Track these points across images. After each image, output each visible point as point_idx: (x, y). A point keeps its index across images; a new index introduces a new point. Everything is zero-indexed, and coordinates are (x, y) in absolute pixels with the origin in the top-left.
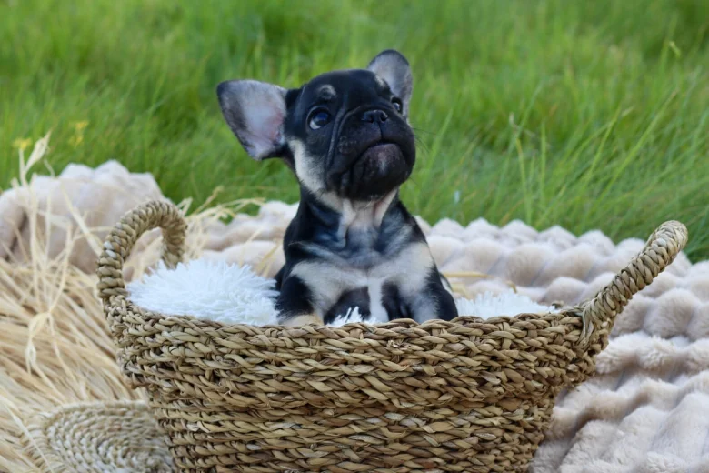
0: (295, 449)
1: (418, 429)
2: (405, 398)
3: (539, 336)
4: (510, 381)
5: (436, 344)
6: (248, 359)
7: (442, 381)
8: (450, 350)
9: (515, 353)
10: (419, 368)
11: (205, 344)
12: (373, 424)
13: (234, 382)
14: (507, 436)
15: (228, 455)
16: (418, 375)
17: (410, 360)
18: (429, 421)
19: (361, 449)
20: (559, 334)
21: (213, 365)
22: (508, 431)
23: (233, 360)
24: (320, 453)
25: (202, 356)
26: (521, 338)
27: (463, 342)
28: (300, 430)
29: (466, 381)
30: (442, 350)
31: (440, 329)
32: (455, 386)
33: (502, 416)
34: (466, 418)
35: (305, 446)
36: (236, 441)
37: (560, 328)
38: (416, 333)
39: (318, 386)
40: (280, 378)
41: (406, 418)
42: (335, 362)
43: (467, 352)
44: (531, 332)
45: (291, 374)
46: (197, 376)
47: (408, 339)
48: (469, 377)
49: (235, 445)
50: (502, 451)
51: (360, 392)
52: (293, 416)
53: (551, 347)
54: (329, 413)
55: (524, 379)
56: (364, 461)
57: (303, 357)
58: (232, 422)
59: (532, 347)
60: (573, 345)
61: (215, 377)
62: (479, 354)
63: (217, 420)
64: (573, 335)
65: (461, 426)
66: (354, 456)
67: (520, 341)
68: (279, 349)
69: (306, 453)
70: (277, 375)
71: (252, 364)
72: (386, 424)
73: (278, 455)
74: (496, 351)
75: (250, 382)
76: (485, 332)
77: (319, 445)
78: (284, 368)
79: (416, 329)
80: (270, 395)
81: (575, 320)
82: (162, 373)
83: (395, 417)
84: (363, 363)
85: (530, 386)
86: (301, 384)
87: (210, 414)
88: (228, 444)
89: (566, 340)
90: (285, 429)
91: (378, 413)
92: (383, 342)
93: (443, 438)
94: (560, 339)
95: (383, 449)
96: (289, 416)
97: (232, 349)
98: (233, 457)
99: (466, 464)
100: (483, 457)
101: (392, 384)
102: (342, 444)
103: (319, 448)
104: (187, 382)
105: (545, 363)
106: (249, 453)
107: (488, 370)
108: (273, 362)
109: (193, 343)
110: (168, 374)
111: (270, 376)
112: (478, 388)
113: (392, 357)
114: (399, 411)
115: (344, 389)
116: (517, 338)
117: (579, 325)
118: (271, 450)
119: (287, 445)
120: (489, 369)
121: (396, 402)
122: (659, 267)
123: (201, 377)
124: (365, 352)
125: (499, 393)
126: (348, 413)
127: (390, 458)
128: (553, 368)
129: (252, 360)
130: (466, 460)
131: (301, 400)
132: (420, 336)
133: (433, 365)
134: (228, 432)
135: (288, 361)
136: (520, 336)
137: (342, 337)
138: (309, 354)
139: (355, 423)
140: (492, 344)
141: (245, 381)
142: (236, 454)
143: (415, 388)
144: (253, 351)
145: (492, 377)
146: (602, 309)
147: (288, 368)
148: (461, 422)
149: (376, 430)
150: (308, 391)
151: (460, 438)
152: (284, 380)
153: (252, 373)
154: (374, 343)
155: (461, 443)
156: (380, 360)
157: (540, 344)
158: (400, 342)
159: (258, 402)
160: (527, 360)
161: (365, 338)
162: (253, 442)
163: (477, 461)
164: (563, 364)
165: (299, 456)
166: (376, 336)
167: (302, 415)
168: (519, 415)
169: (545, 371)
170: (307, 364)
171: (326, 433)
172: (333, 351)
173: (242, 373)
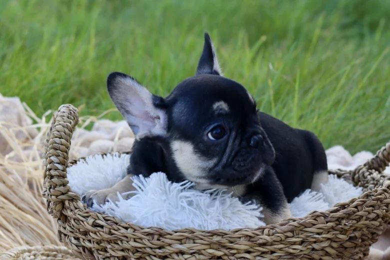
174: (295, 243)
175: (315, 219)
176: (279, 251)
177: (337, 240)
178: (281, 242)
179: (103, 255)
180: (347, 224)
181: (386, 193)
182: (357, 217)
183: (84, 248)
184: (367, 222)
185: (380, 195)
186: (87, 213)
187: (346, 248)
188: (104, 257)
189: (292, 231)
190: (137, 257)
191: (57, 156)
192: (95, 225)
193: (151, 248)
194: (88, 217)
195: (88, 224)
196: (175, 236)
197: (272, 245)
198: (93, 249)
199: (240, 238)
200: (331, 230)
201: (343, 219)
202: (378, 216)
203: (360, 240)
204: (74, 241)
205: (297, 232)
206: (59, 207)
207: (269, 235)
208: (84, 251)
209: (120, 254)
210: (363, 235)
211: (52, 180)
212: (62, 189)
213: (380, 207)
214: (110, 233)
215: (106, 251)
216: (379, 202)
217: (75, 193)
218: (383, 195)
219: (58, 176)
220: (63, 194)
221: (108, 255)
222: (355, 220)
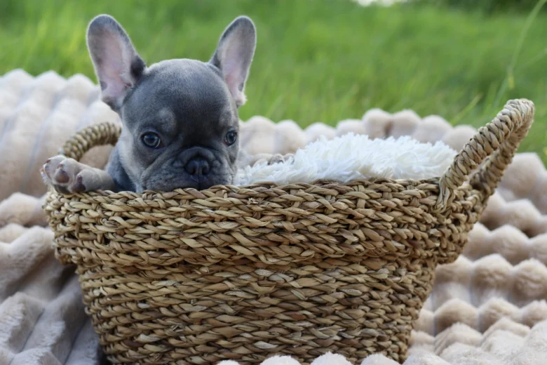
0: (178, 305)
1: (286, 284)
2: (271, 254)
3: (394, 197)
4: (368, 239)
5: (294, 202)
6: (129, 221)
7: (302, 237)
8: (307, 208)
9: (370, 212)
10: (279, 225)
11: (95, 210)
12: (244, 280)
13: (120, 242)
14: (374, 294)
15: (124, 315)
16: (280, 231)
17: (270, 216)
18: (296, 278)
19: (235, 303)
20: (414, 196)
21: (102, 229)
22: (375, 289)
23: (115, 221)
24: (199, 308)
25: (93, 221)
26: (376, 199)
27: (319, 200)
28: (180, 287)
29: (326, 237)
30: (298, 207)
31: (298, 189)
32: (316, 242)
33: (366, 274)
34: (330, 274)
35: (186, 301)
36: (130, 301)
37: (415, 191)
38: (275, 192)
39: (190, 242)
40: (157, 237)
41: (275, 273)
42: (202, 219)
43: (323, 210)
44: (386, 194)
45: (166, 232)
46: (93, 241)
48: (328, 234)
49: (129, 305)
50: (372, 309)
51: (228, 248)
52: (174, 275)
53: (407, 209)
54: (205, 270)
55: (382, 238)
56: (238, 314)
57: (175, 216)
58: (125, 284)
59: (387, 207)
60: (430, 209)
61: (106, 241)
62: (335, 212)
63: (114, 283)
64: (431, 200)
65: (327, 282)
66: (230, 310)
67: (374, 202)
68: (155, 210)
69: (187, 307)
70: (155, 234)
71: (132, 224)
72: (256, 280)
73: (164, 311)
74: (351, 209)
75: (133, 242)
76: (341, 193)
77: (198, 300)
78: (159, 227)
79: (276, 189)
80: (150, 253)
81: (433, 186)
82: (67, 242)
83: (264, 273)
84: (228, 220)
85: (391, 247)
86: (175, 241)
87: (108, 278)
88: (123, 305)
89: (422, 204)
90: (168, 286)
91: (248, 269)
92: (245, 201)
93: (310, 293)
94: (415, 201)
95: (254, 302)
96: (170, 274)
97: (115, 212)
98: (128, 316)
99: (336, 318)
100: (350, 311)
101: (256, 240)
102: (219, 299)
103: (198, 303)
104: (85, 248)
105: (405, 224)
106: (141, 311)
107: (347, 229)
108: (150, 222)
109: (86, 210)
110: (72, 242)
111: (149, 235)
112: (338, 245)
113: (252, 214)
114: (268, 267)
115: (213, 245)
116: (371, 198)
117: (437, 191)
118: (158, 307)
119: (171, 301)
120: (348, 227)
121: (262, 258)
122: (504, 133)
123: (95, 242)
124: (229, 209)
125: (360, 251)
126: (223, 271)
127: (261, 311)
128: (413, 230)
130: (334, 313)
131: (177, 257)
132: (279, 195)
133: (292, 221)
134: (124, 294)
135: (162, 220)
136: (374, 196)
138: (179, 212)
139: (228, 279)
140: (346, 203)
141: (128, 240)
142: (131, 313)
143: (278, 244)
144: (132, 213)
145: (350, 234)
146: (455, 174)
147: (163, 227)
148: (327, 278)
149: (248, 285)
150: (182, 248)
151: (325, 293)
152: (161, 239)
153: (134, 234)
154: (236, 201)
155: (326, 298)
157: (395, 205)
158: (260, 200)
159: (140, 260)
160: (383, 220)
161: (228, 197)
162: (144, 301)
163: (344, 315)
164: (423, 227)
165: (181, 311)
166: (239, 196)
167: (182, 273)
168: (384, 274)
169: (405, 232)
170: (178, 222)
171: (204, 290)
173: (125, 234)
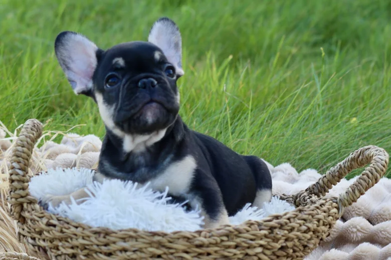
47: (281, 226)
129: (193, 255)
137: (248, 231)
156: (268, 242)
172: (243, 242)
174: (229, 247)
175: (250, 227)
176: (215, 254)
177: (269, 247)
178: (216, 244)
179: (55, 253)
180: (278, 233)
181: (318, 210)
182: (289, 228)
183: (39, 247)
184: (299, 233)
185: (313, 210)
186: (42, 213)
187: (278, 257)
188: (56, 255)
189: (227, 236)
190: (84, 254)
191: (19, 162)
192: (49, 224)
193: (98, 245)
194: (42, 217)
195: (42, 224)
196: (120, 234)
197: (208, 246)
198: (47, 248)
199: (178, 239)
200: (263, 237)
201: (275, 228)
202: (309, 230)
203: (291, 251)
204: (30, 241)
205: (232, 236)
206: (18, 209)
207: (205, 237)
208: (39, 250)
209: (70, 251)
210: (295, 245)
211: (13, 184)
212: (22, 192)
213: (311, 222)
214: (62, 232)
215: (58, 249)
216: (310, 217)
217: (33, 197)
218: (315, 211)
219: (19, 181)
220: (22, 197)
221: (59, 253)
222: (287, 230)
